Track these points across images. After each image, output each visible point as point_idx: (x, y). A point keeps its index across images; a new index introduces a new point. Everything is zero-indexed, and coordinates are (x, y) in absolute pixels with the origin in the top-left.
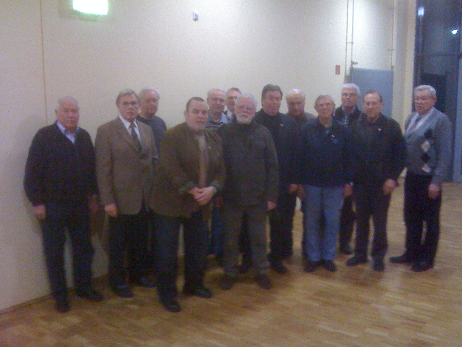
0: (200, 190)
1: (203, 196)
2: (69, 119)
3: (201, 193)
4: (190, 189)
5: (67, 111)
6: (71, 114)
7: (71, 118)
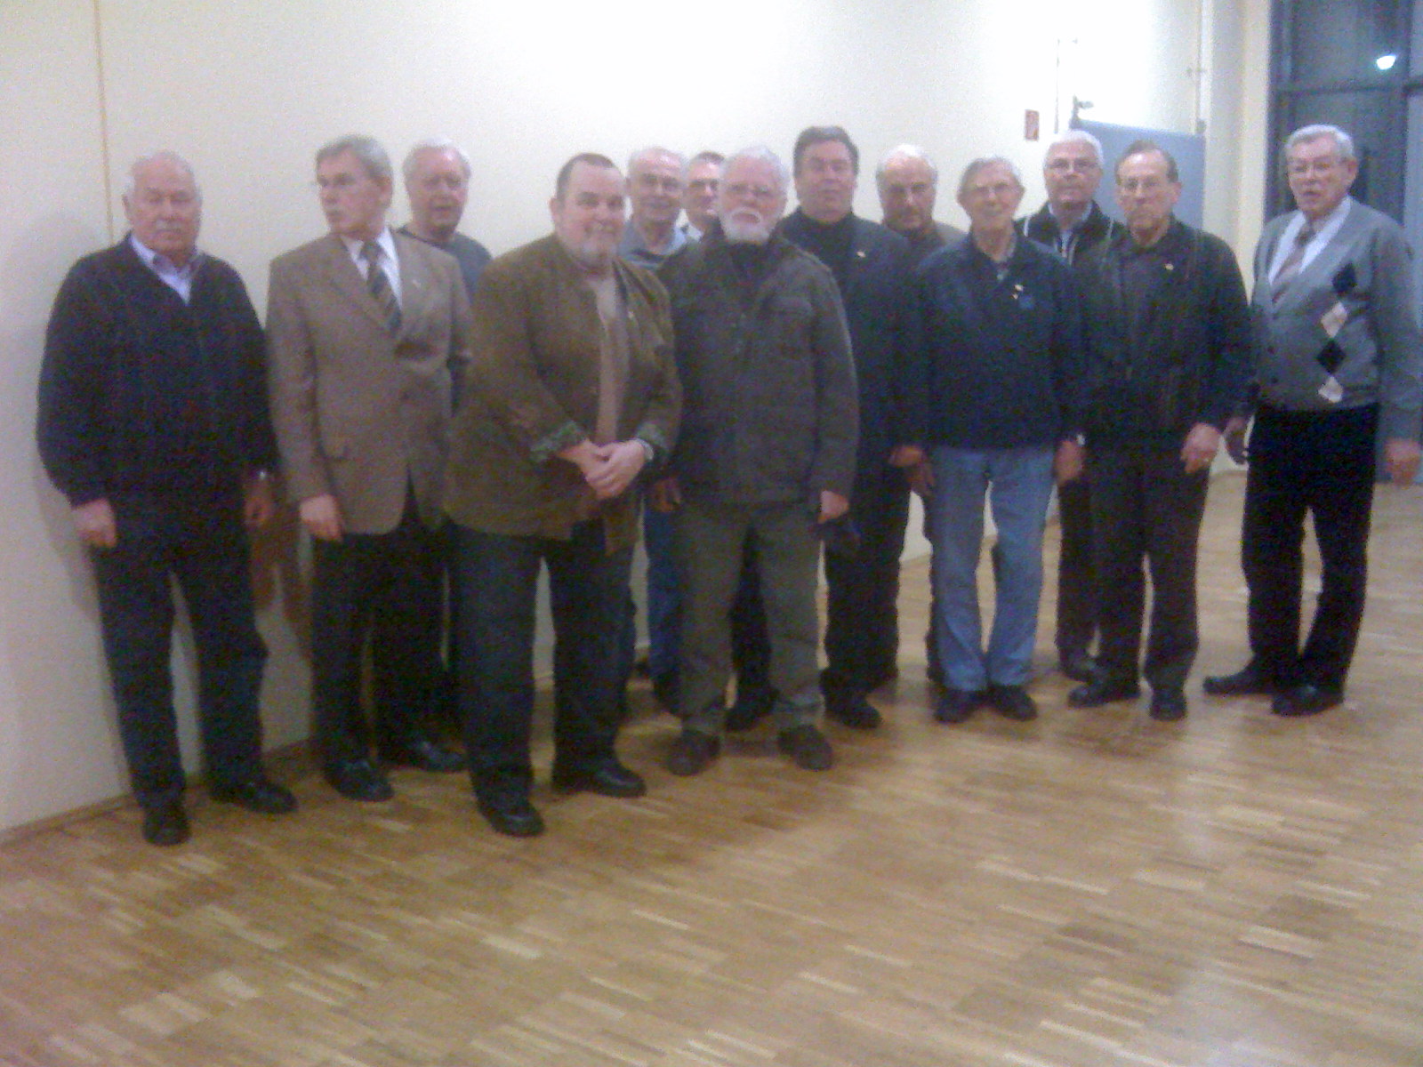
0: (602, 451)
1: (611, 471)
2: (162, 225)
3: (606, 459)
4: (568, 443)
5: (157, 197)
6: (168, 208)
7: (170, 220)
